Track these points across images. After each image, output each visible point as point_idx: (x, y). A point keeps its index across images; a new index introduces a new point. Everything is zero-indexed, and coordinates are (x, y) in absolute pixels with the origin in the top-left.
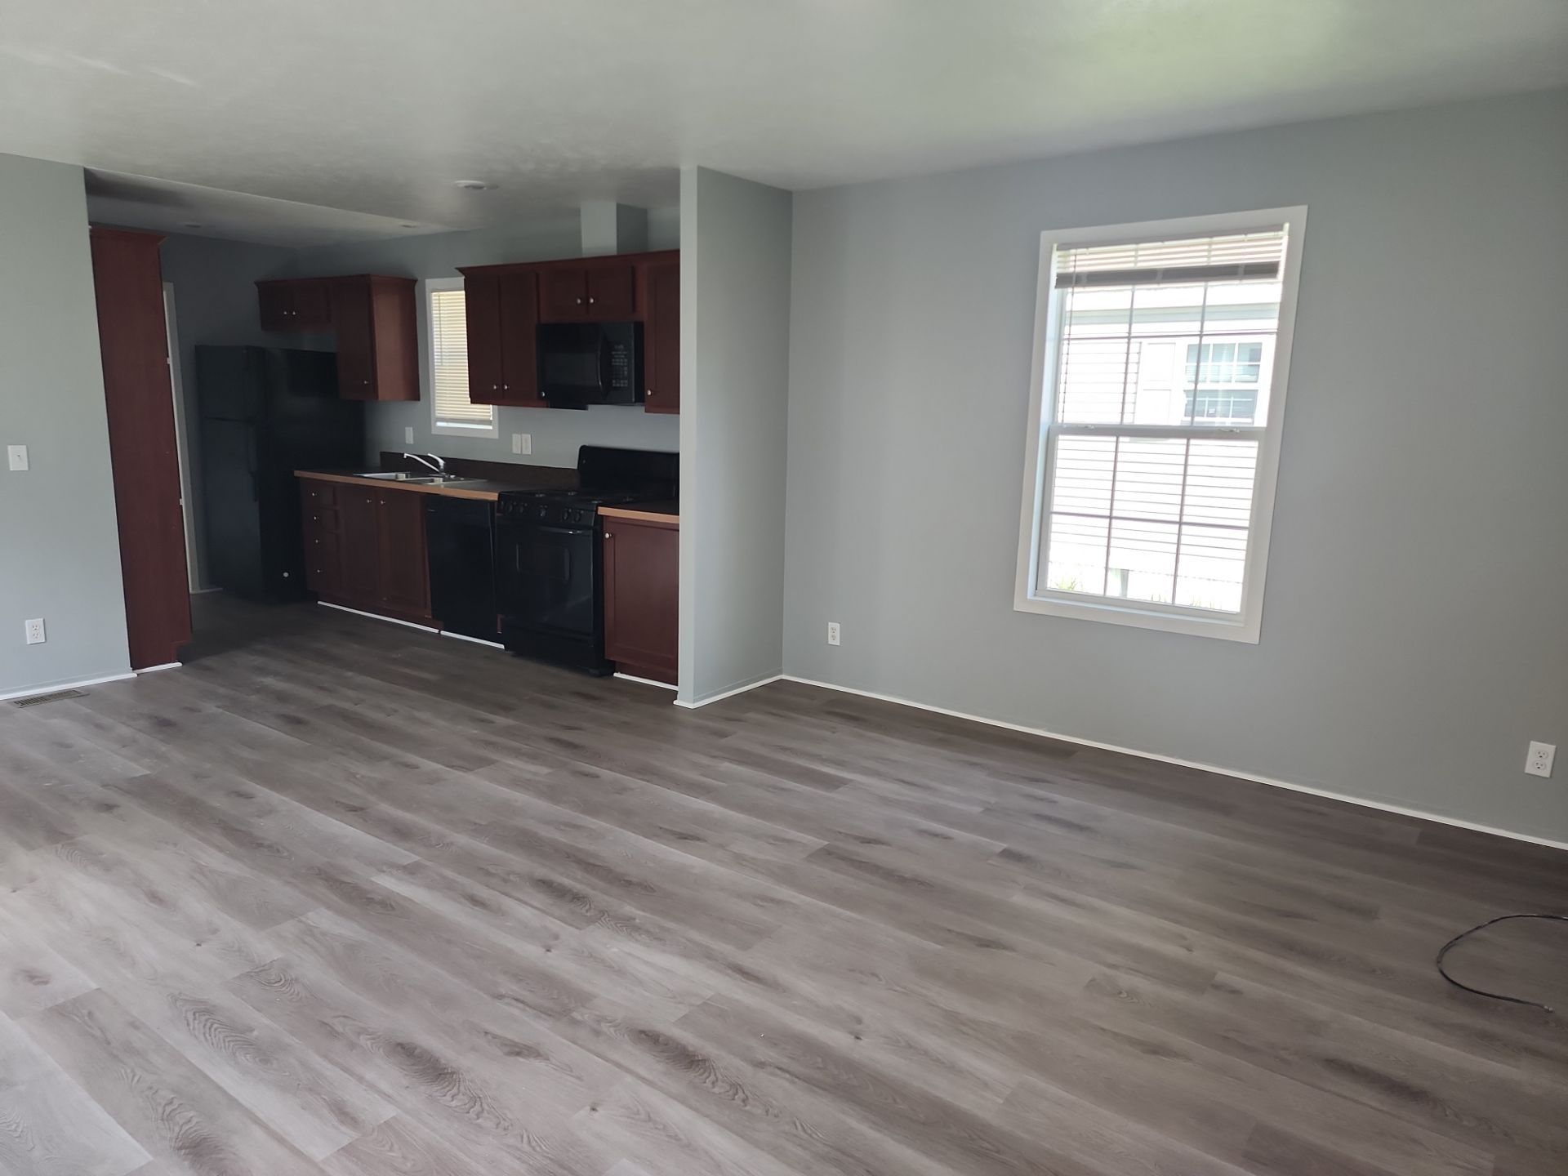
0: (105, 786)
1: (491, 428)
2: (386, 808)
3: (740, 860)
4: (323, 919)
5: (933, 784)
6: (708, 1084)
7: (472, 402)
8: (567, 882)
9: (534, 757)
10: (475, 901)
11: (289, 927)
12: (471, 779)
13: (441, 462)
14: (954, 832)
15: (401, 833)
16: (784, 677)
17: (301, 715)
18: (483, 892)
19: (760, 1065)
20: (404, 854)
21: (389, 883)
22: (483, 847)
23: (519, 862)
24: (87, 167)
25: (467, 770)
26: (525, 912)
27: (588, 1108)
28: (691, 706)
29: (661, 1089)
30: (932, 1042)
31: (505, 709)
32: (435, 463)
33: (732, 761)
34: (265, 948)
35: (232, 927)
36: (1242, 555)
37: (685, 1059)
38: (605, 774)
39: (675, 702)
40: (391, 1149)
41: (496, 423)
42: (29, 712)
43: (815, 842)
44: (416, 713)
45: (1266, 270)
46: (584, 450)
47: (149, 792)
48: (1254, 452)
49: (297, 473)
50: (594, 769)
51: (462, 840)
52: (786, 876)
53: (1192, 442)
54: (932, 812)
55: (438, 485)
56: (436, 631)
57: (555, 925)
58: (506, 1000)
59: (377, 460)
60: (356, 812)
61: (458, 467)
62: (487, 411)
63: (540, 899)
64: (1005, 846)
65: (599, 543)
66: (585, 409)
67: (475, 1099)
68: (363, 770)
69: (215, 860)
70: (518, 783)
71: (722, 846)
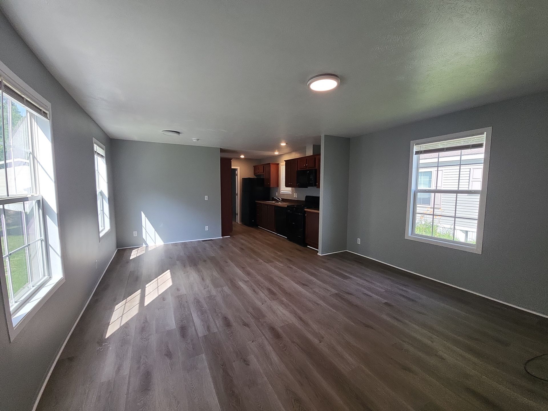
0: (207, 257)
1: (290, 192)
2: (249, 269)
3: (314, 293)
4: (226, 289)
5: (373, 282)
6: (279, 344)
7: (286, 187)
8: (274, 290)
9: (281, 262)
10: (254, 291)
11: (219, 289)
12: (267, 264)
13: (281, 199)
14: (373, 295)
15: (248, 274)
16: (347, 251)
17: (244, 248)
18: (257, 289)
19: (293, 342)
20: (247, 278)
21: (241, 284)
22: (261, 279)
23: (267, 284)
24: (221, 148)
25: (267, 263)
26: (262, 295)
27: (252, 341)
28: (321, 255)
29: (269, 342)
30: (339, 348)
31: (281, 251)
32: (280, 199)
33: (324, 269)
34: (214, 292)
35: (211, 286)
36: (476, 227)
37: (277, 336)
38: (294, 267)
39: (318, 254)
40: (212, 339)
41: (291, 191)
42: (204, 243)
43: (334, 291)
44: (264, 250)
45: (480, 146)
46: (307, 197)
47: (213, 260)
48: (479, 197)
49: (256, 201)
50: (292, 266)
51: (259, 277)
52: (324, 299)
53: (458, 194)
54: (370, 289)
55: (280, 204)
56: (276, 234)
57: (267, 299)
58: (249, 313)
59: (271, 199)
60: (243, 268)
61: (283, 200)
62: (290, 189)
63: (266, 292)
64: (386, 301)
65: (305, 217)
66: (307, 188)
67: (232, 333)
68: (249, 260)
69: (215, 274)
70: (276, 267)
71: (312, 289)
